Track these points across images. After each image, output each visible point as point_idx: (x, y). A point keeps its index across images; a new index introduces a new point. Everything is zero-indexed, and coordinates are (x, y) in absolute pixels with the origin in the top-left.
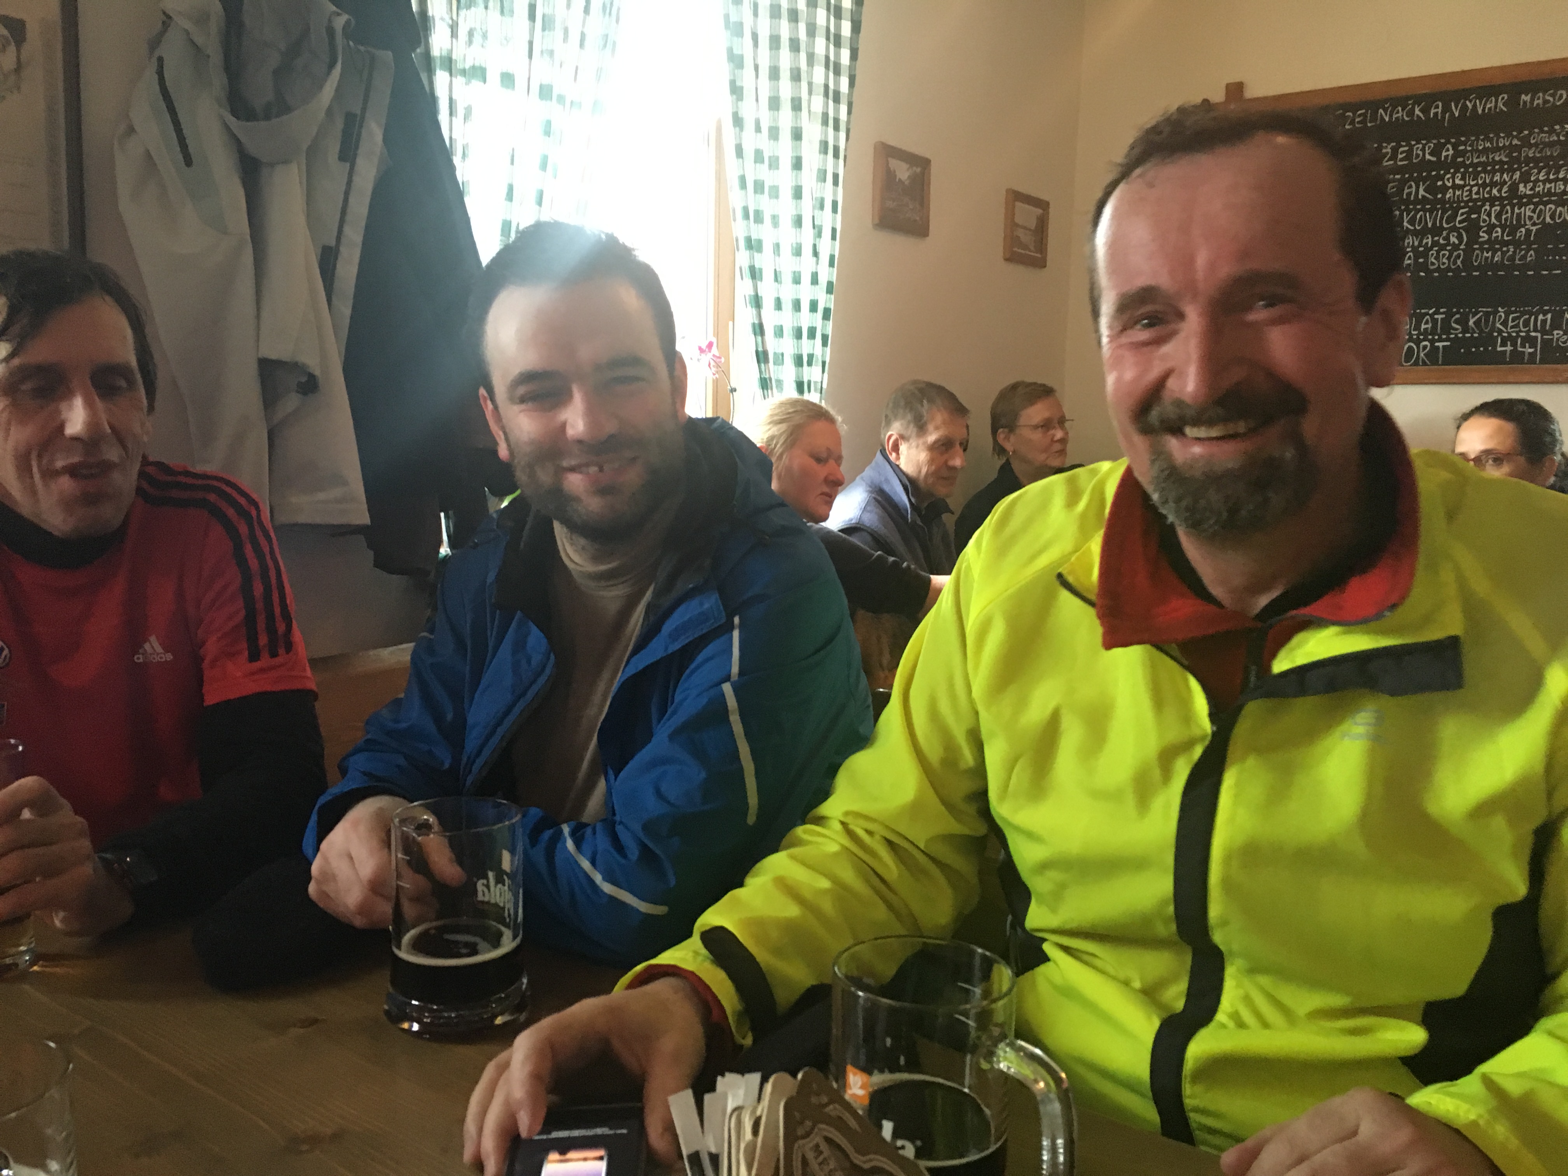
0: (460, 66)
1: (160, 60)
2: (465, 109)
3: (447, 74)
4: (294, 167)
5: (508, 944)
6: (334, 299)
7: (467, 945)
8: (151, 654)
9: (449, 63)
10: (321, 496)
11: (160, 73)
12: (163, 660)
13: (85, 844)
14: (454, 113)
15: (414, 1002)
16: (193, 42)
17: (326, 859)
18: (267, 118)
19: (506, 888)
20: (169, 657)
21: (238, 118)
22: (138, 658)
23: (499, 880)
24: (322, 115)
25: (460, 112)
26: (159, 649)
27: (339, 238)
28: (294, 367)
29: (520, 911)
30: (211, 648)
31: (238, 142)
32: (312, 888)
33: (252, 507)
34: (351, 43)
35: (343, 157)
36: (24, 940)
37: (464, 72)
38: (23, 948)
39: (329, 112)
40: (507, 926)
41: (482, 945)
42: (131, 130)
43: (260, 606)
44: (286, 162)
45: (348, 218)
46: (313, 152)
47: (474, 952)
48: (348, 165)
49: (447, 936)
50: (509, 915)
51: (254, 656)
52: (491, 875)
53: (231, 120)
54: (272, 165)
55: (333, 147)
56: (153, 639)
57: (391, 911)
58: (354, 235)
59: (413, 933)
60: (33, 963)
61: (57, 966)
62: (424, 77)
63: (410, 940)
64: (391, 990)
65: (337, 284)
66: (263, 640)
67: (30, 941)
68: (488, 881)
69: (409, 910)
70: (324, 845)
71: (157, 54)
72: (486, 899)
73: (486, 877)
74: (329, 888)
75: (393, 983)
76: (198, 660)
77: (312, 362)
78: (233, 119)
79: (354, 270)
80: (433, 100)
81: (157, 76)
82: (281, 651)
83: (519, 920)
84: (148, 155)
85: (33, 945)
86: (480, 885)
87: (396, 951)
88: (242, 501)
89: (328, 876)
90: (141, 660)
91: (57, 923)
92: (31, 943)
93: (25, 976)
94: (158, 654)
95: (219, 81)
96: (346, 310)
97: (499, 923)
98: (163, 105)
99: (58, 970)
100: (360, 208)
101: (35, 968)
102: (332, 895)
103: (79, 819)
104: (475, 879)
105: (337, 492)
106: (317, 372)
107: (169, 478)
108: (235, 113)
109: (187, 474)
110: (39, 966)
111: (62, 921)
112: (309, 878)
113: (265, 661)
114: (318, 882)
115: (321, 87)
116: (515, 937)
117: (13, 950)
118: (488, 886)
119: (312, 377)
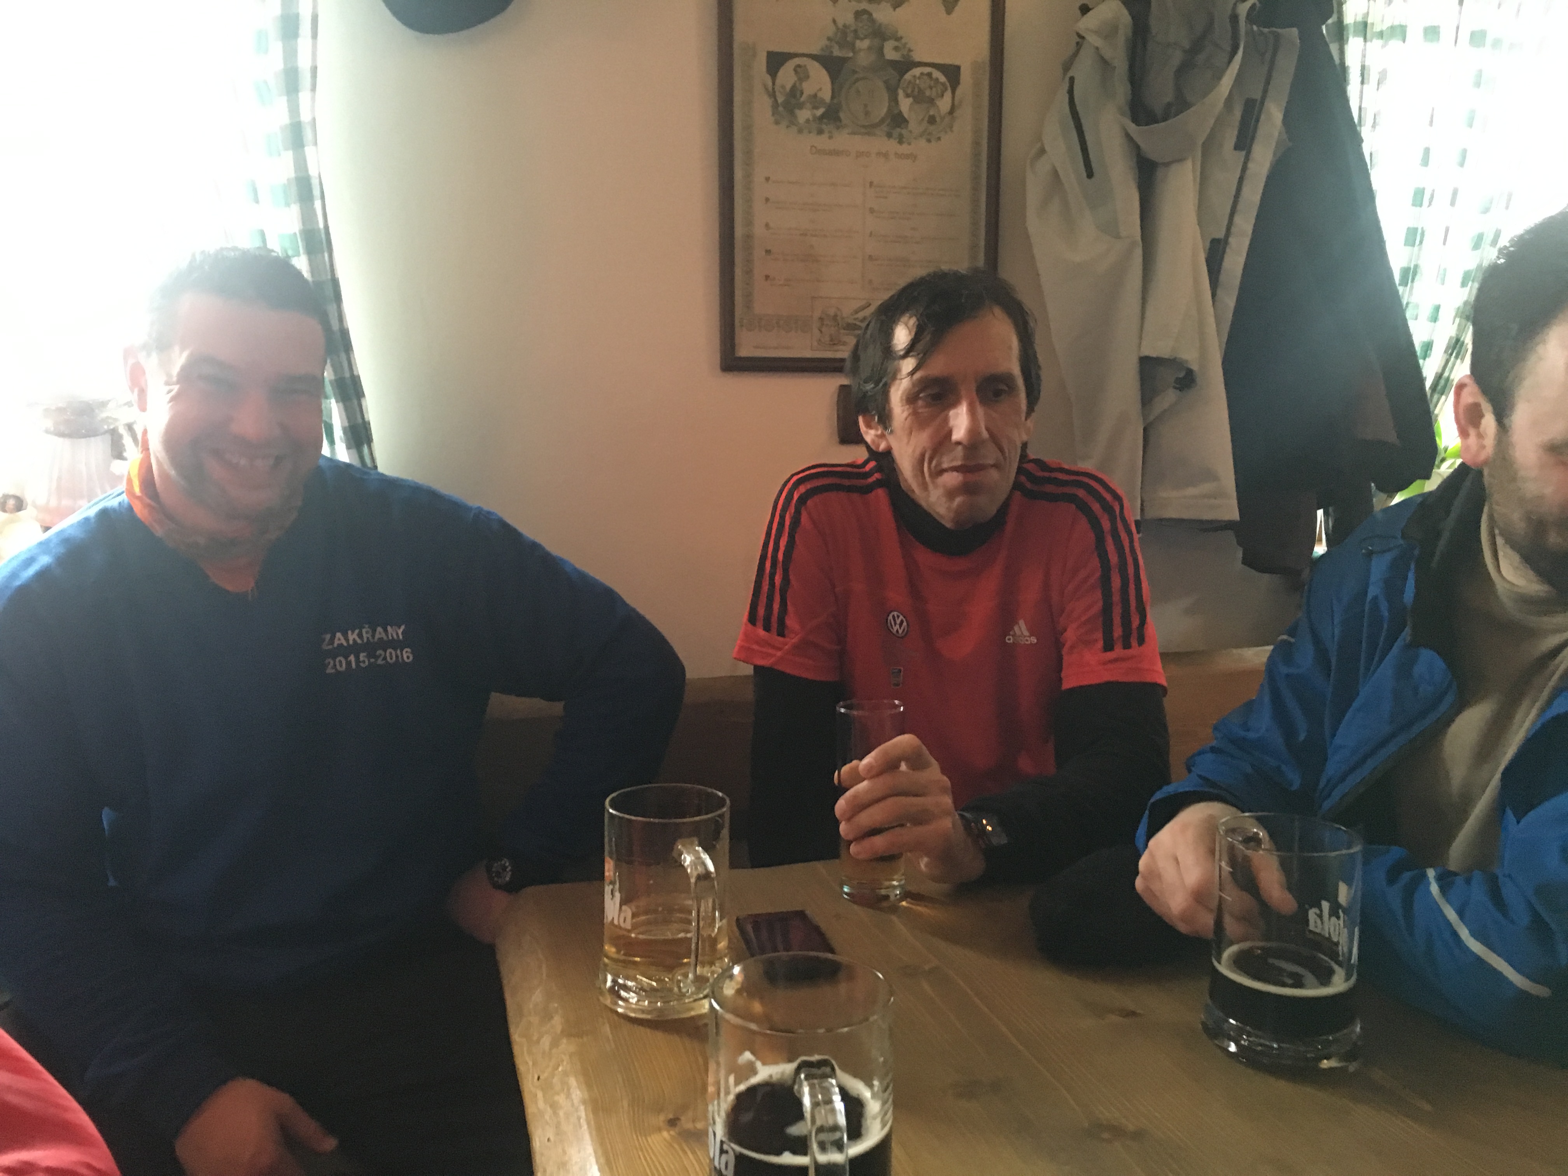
0: (1377, 28)
1: (1072, 79)
2: (1380, 73)
3: (1361, 39)
4: (1189, 164)
5: (1339, 984)
6: (1219, 292)
7: (1292, 975)
8: (1019, 636)
9: (1363, 28)
10: (1191, 491)
11: (1071, 92)
12: (1029, 642)
13: (947, 800)
14: (1366, 81)
15: (1232, 1021)
16: (1102, 58)
17: (1152, 856)
18: (1165, 119)
19: (1341, 922)
20: (1034, 640)
21: (1138, 124)
22: (1009, 639)
23: (1334, 912)
24: (1221, 104)
25: (1373, 77)
26: (1026, 633)
27: (1228, 229)
28: (1172, 363)
29: (1355, 951)
30: (1070, 635)
31: (1138, 147)
32: (1139, 883)
33: (1117, 503)
34: (1255, 28)
35: (1237, 147)
36: (896, 877)
37: (1381, 35)
38: (895, 883)
39: (1229, 101)
40: (1340, 964)
41: (1309, 977)
42: (1042, 151)
43: (1116, 598)
44: (1181, 160)
45: (1240, 207)
46: (1209, 146)
47: (1299, 984)
48: (1244, 153)
49: (1271, 961)
50: (1343, 954)
51: (1109, 647)
52: (1325, 905)
53: (1132, 128)
54: (1167, 165)
55: (1230, 136)
56: (1022, 623)
57: (1212, 922)
58: (1245, 224)
59: (1234, 949)
60: (902, 900)
61: (918, 905)
62: (1334, 48)
63: (1229, 956)
64: (1209, 1001)
65: (1222, 277)
66: (1118, 632)
67: (900, 878)
68: (1321, 911)
69: (1231, 926)
70: (1152, 843)
71: (1070, 74)
72: (1318, 931)
73: (1320, 907)
74: (1155, 887)
75: (1212, 996)
76: (1058, 645)
77: (1190, 356)
78: (1133, 125)
79: (1242, 260)
80: (1343, 69)
81: (1067, 95)
82: (1134, 643)
83: (1352, 961)
84: (1055, 174)
85: (903, 882)
86: (1312, 913)
87: (1216, 964)
88: (1108, 497)
89: (1154, 874)
90: (1011, 641)
91: (923, 866)
92: (901, 880)
93: (894, 909)
94: (1025, 636)
95: (1122, 90)
96: (1230, 301)
97: (1332, 959)
98: (1071, 124)
99: (919, 908)
100: (1253, 194)
101: (904, 903)
102: (1158, 894)
103: (945, 778)
104: (1307, 906)
105: (1206, 487)
106: (1195, 367)
107: (1046, 474)
108: (1136, 120)
109: (1062, 470)
110: (907, 903)
111: (926, 866)
112: (1137, 873)
113: (1118, 651)
114: (1145, 878)
115: (1220, 78)
116: (1347, 979)
117: (887, 883)
118: (1320, 916)
119: (1190, 372)
